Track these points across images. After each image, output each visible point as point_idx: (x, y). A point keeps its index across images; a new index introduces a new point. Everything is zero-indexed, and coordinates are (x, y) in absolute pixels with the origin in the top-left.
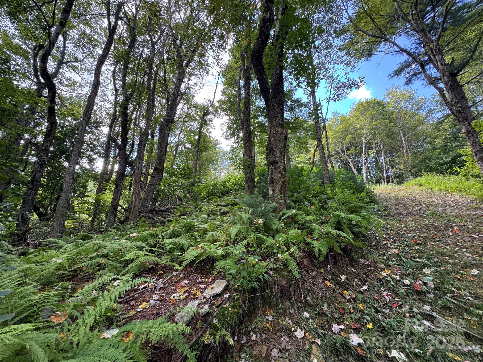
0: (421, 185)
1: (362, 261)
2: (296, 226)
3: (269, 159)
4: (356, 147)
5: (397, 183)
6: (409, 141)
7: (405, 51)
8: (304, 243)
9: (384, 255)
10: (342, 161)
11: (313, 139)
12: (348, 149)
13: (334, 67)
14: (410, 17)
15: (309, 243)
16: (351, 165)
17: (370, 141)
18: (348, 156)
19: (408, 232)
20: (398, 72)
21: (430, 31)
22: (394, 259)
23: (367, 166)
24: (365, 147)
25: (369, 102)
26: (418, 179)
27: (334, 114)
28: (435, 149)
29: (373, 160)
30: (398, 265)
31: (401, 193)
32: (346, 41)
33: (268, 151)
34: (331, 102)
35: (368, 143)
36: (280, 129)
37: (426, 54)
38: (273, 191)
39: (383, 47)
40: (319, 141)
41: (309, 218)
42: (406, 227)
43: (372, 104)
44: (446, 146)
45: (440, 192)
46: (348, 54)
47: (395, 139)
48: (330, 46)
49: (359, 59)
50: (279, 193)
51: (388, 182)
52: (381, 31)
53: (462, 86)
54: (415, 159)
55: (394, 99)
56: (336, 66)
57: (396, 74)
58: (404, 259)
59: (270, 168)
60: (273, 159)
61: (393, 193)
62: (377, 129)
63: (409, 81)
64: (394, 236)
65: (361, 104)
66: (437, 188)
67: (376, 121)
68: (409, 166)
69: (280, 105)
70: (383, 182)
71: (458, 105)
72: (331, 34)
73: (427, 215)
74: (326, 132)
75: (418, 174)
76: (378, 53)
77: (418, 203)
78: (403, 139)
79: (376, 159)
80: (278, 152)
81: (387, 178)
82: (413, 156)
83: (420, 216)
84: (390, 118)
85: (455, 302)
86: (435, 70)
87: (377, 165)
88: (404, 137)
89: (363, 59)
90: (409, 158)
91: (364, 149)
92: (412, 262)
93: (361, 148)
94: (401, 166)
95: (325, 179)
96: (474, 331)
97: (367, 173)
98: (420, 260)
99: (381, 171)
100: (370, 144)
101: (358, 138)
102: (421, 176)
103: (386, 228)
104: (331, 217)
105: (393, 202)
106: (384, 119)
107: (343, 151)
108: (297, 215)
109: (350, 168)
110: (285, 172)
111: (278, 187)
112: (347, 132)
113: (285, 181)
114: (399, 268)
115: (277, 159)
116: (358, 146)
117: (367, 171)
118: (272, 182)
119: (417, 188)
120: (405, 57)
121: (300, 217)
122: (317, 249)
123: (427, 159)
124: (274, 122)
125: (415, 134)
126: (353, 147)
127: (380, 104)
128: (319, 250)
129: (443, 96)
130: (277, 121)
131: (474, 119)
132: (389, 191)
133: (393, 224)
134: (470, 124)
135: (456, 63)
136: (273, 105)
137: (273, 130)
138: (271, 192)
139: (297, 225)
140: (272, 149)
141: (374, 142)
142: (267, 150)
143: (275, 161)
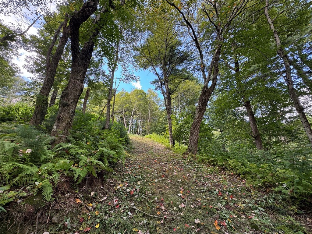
0: (151, 138)
1: (109, 180)
2: (67, 156)
3: (62, 101)
4: (130, 112)
5: (143, 135)
6: (151, 116)
7: (158, 75)
8: (69, 170)
9: (123, 175)
10: (121, 118)
11: (106, 99)
12: (125, 112)
13: (128, 64)
14: (162, 62)
15: (72, 171)
16: (125, 121)
17: (136, 111)
18: (124, 115)
19: (138, 161)
20: (154, 83)
21: (167, 72)
22: (127, 177)
23: (132, 123)
24: (133, 113)
25: (140, 91)
26: (151, 134)
27: (123, 89)
28: (159, 122)
29: (136, 121)
30: (128, 181)
31: (142, 140)
32: (137, 55)
33: (64, 95)
34: (122, 82)
35: (135, 111)
36: (79, 82)
37: (164, 80)
38: (58, 127)
39: (151, 68)
40: (109, 101)
41: (80, 151)
42: (139, 159)
43: (141, 92)
44: (163, 122)
45: (156, 142)
46: (136, 61)
47: (147, 113)
48: (129, 52)
49: (140, 67)
50: (63, 129)
51: (139, 134)
52: (151, 60)
53: (171, 99)
54: (152, 125)
55: (150, 94)
56: (129, 64)
57: (153, 83)
58: (131, 177)
59: (61, 108)
60: (65, 102)
61: (139, 140)
62: (140, 105)
63: (156, 89)
64: (131, 164)
65: (136, 90)
66: (156, 140)
67: (141, 101)
68: (149, 127)
69: (84, 66)
70: (137, 133)
71: (168, 106)
72: (131, 46)
73: (149, 153)
74: (115, 98)
75: (151, 133)
76: (149, 69)
77: (147, 146)
78: (149, 114)
79: (137, 121)
80: (72, 98)
81: (139, 132)
82: (151, 123)
83: (146, 153)
84: (147, 103)
85: (145, 198)
86: (165, 89)
87: (136, 124)
88: (150, 113)
89: (142, 68)
90: (149, 124)
91: (132, 114)
92: (135, 178)
93: (132, 113)
94: (146, 127)
95: (106, 126)
96: (147, 212)
97: (131, 127)
98: (138, 177)
99: (138, 128)
100: (136, 112)
101: (132, 107)
102: (152, 133)
103: (130, 159)
104: (98, 151)
105: (138, 145)
106: (144, 102)
107: (122, 112)
108: (71, 148)
109: (124, 122)
110: (73, 114)
111: (63, 125)
112: (127, 102)
113: (71, 121)
114: (128, 182)
115: (69, 103)
116: (130, 111)
117: (131, 126)
118: (59, 119)
119: (149, 139)
120: (157, 78)
121: (73, 149)
122: (77, 174)
123: (156, 126)
124: (75, 76)
125: (154, 113)
126: (128, 111)
127: (144, 94)
128: (79, 176)
129: (165, 100)
130: (79, 76)
131: (172, 114)
132: (138, 139)
133: (134, 157)
134: (170, 115)
135: (172, 89)
136: (79, 64)
137: (72, 81)
138: (55, 127)
139: (69, 156)
140: (68, 94)
141: (138, 112)
142: (62, 94)
143: (67, 104)
